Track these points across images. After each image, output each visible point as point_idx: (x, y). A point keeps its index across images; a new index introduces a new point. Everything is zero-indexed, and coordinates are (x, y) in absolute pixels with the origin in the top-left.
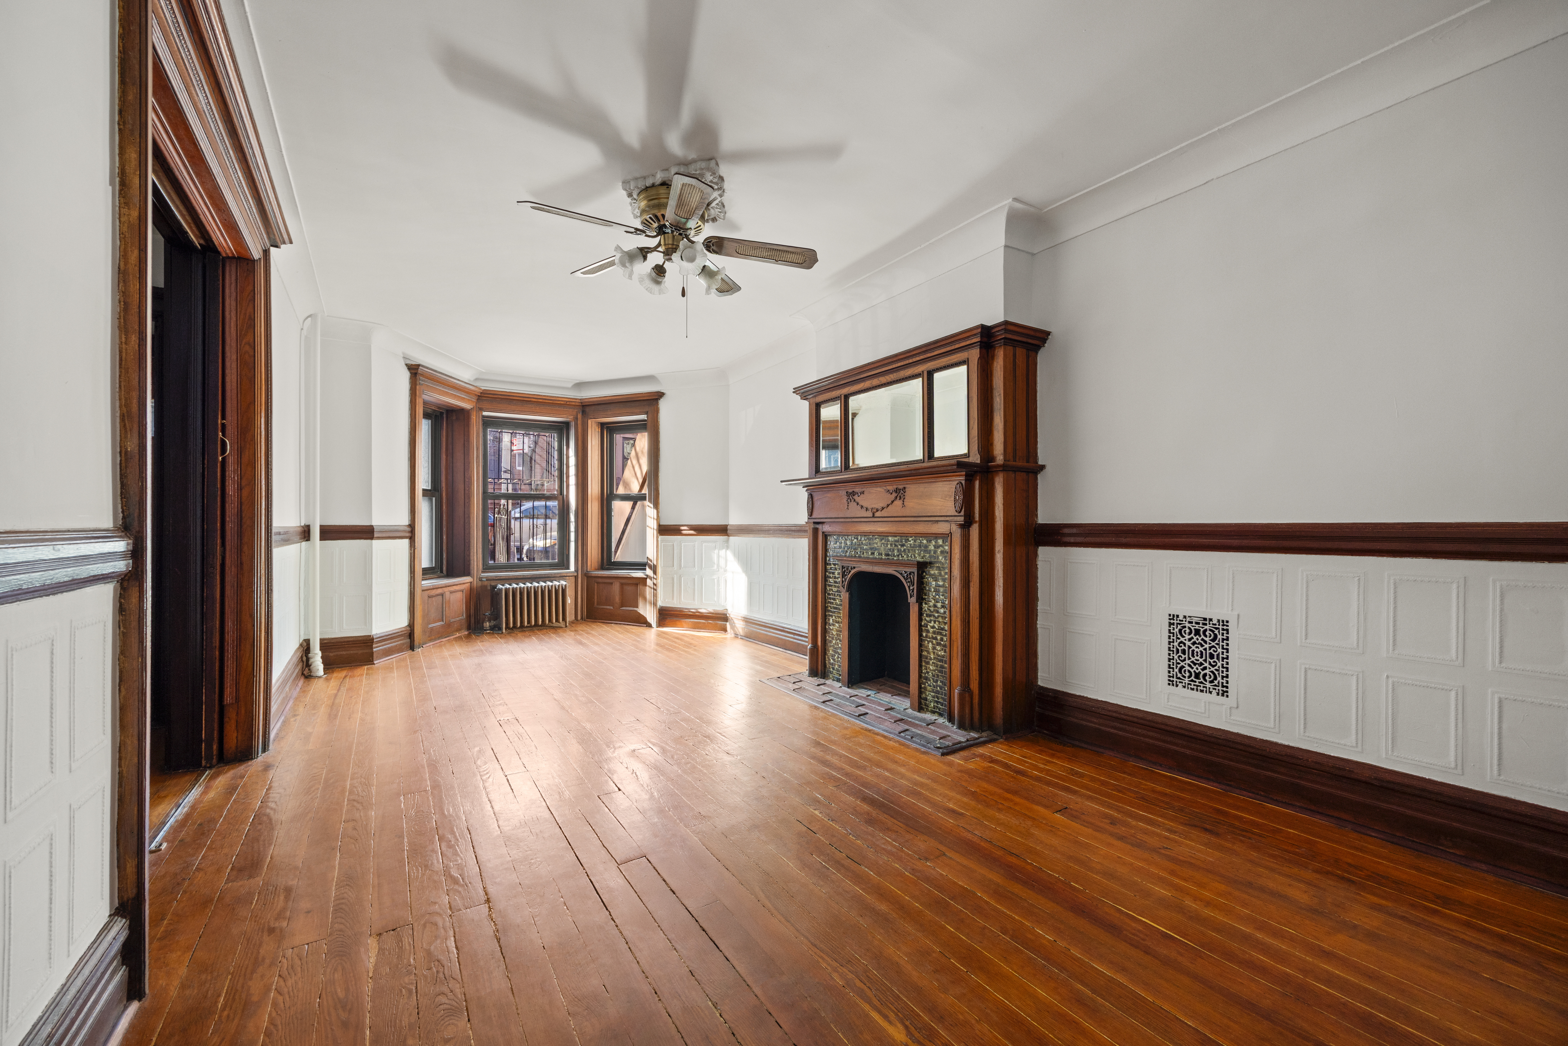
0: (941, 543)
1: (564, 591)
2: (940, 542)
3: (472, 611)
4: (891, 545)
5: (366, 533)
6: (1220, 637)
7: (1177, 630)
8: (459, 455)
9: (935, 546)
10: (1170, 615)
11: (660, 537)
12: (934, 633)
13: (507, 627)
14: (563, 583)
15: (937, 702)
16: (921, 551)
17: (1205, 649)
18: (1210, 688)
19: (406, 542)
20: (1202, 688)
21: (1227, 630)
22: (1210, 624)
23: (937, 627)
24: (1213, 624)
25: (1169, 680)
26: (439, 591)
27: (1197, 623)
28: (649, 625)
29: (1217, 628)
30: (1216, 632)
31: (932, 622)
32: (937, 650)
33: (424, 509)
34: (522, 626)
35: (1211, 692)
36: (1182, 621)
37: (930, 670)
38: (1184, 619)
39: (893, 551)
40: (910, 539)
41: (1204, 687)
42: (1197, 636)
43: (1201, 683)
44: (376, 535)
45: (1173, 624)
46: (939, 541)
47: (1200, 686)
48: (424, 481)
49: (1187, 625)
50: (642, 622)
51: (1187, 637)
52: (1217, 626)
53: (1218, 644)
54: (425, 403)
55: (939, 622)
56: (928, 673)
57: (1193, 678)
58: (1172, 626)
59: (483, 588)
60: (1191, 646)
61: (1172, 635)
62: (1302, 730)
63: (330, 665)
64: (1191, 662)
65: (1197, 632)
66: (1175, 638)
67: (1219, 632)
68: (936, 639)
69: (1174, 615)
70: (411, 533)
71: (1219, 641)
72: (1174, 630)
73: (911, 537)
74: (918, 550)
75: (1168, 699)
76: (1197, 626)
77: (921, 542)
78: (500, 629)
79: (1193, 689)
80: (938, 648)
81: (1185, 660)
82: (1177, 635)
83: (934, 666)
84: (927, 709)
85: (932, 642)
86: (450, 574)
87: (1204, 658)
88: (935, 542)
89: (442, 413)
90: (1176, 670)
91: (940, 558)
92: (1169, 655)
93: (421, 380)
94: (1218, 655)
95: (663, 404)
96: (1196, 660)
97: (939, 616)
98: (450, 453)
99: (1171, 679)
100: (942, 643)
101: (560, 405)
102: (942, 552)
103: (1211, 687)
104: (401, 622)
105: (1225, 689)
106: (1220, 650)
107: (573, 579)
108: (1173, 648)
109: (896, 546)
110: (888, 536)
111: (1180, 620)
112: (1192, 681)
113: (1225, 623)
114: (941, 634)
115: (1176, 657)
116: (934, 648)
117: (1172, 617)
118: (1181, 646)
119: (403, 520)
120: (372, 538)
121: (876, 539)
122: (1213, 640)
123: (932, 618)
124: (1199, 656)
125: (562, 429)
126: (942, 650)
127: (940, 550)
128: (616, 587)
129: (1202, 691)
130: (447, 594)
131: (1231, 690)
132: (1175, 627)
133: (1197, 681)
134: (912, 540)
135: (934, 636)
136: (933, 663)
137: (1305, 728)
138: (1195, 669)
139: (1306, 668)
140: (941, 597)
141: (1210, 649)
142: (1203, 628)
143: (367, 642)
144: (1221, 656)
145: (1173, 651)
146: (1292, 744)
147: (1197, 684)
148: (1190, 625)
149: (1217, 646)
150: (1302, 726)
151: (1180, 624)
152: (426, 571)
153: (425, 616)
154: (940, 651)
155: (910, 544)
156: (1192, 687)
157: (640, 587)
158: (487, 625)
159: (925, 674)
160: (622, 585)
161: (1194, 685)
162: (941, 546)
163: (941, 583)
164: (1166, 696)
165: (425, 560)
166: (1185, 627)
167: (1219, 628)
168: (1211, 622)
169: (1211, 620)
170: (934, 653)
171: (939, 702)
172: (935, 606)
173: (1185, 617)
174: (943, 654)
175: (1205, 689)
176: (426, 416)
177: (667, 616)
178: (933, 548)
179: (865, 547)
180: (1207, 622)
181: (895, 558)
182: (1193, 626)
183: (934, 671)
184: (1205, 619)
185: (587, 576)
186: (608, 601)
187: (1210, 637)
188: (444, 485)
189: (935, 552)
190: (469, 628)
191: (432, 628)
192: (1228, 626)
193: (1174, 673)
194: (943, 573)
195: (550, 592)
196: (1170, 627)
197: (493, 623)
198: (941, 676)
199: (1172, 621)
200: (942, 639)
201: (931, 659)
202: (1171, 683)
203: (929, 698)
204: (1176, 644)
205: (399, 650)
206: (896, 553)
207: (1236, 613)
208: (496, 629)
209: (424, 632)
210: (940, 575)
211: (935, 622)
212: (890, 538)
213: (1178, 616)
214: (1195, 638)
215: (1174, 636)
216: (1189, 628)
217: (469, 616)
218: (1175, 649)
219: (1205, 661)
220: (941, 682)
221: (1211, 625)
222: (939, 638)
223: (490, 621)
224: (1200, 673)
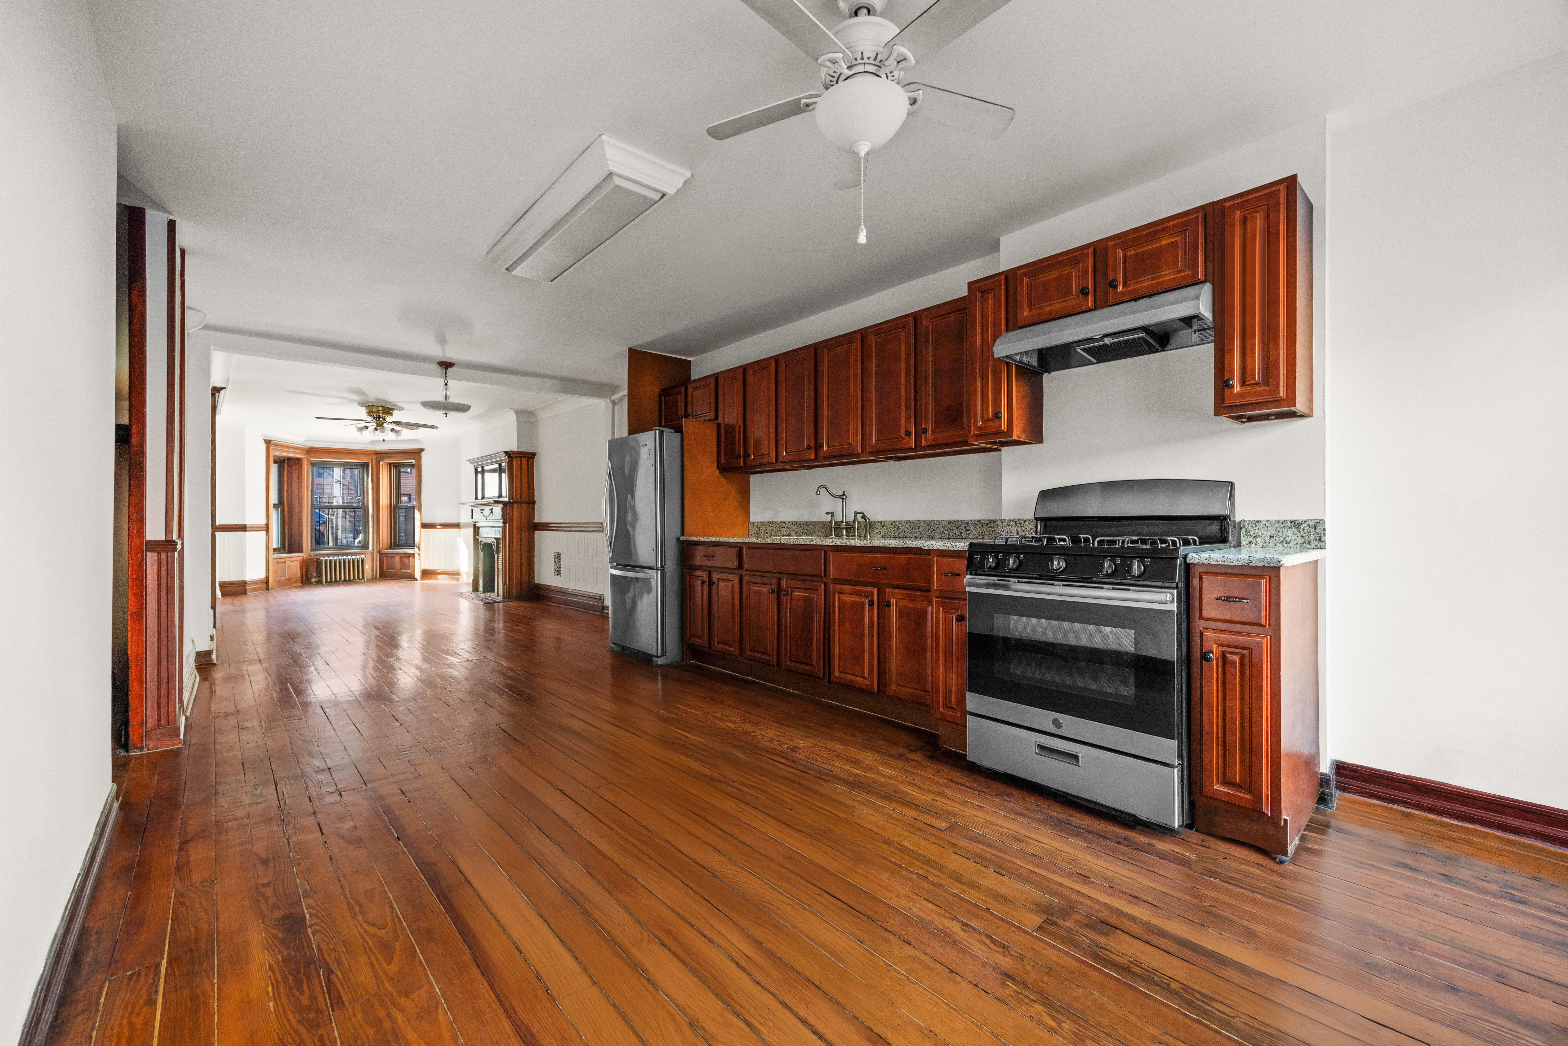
1: (363, 561)
3: (304, 573)
5: (243, 528)
8: (295, 485)
11: (423, 530)
13: (326, 582)
14: (363, 556)
19: (264, 533)
26: (283, 560)
28: (416, 580)
33: (274, 515)
34: (336, 581)
44: (248, 529)
48: (274, 499)
50: (412, 577)
54: (275, 457)
59: (312, 559)
63: (224, 595)
70: (267, 528)
78: (322, 582)
86: (290, 551)
89: (284, 460)
93: (271, 447)
95: (423, 454)
98: (290, 483)
101: (361, 454)
104: (262, 575)
107: (371, 555)
119: (263, 522)
120: (245, 531)
125: (364, 466)
128: (397, 558)
130: (288, 562)
143: (243, 584)
152: (275, 550)
153: (275, 573)
157: (411, 559)
158: (313, 580)
160: (401, 557)
165: (275, 544)
176: (275, 462)
177: (426, 574)
185: (381, 554)
186: (393, 567)
188: (286, 501)
190: (302, 582)
191: (279, 580)
195: (353, 562)
197: (317, 579)
205: (260, 589)
208: (319, 583)
209: (274, 582)
217: (302, 575)
223: (315, 578)
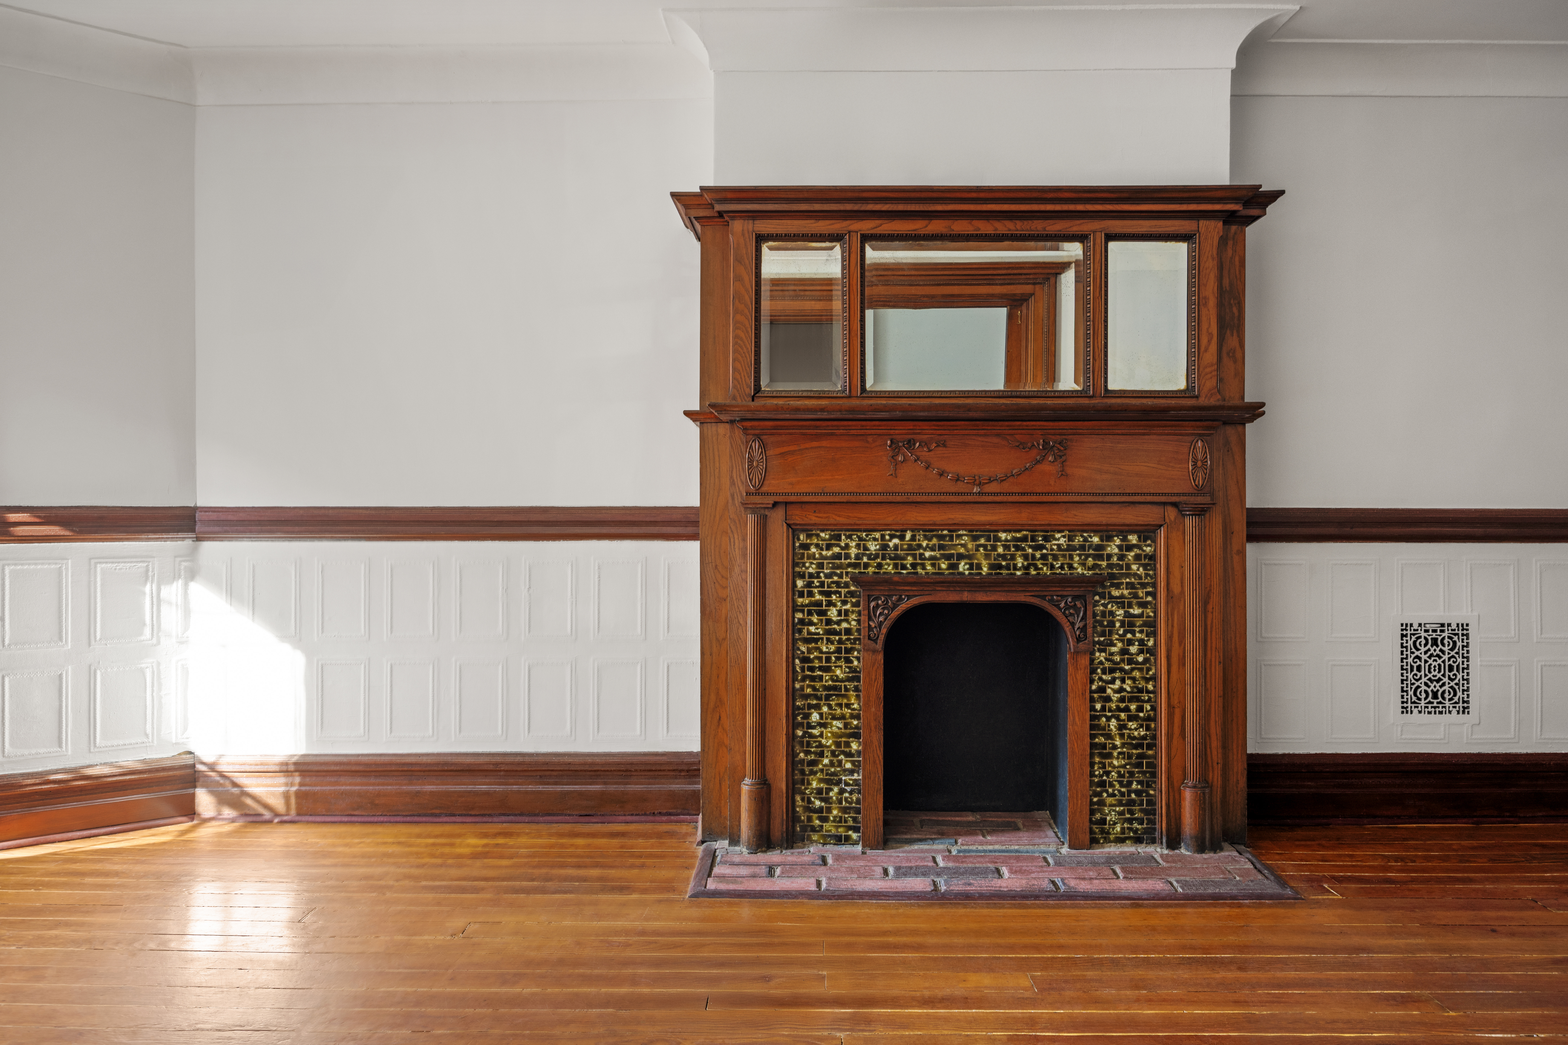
0: (1134, 542)
2: (1133, 539)
4: (1006, 547)
6: (1459, 644)
7: (1411, 643)
9: (1120, 547)
10: (1402, 625)
12: (1122, 700)
15: (1130, 821)
16: (1087, 556)
17: (1444, 662)
18: (1449, 707)
20: (1440, 709)
21: (1467, 635)
22: (1448, 630)
23: (1128, 689)
24: (1452, 630)
25: (1403, 707)
27: (1434, 631)
29: (1455, 634)
30: (1456, 638)
31: (1118, 682)
32: (1130, 729)
35: (1450, 712)
36: (1417, 630)
37: (1114, 767)
38: (1420, 628)
39: (1013, 557)
40: (1058, 535)
41: (1443, 707)
42: (1435, 647)
43: (1440, 703)
45: (1406, 636)
46: (1130, 537)
47: (1438, 707)
49: (1423, 634)
51: (1423, 649)
52: (1456, 632)
53: (1457, 653)
55: (1134, 679)
56: (1108, 773)
57: (1430, 699)
58: (1404, 638)
60: (1428, 659)
61: (1405, 649)
62: (1539, 733)
64: (1428, 680)
65: (1435, 642)
66: (1409, 653)
67: (1458, 638)
68: (1127, 709)
69: (1407, 625)
71: (1459, 649)
72: (1407, 643)
73: (1059, 532)
74: (1080, 555)
75: (1402, 731)
76: (1434, 634)
77: (1085, 540)
79: (1429, 713)
80: (1132, 725)
81: (1420, 678)
82: (1411, 649)
83: (1124, 758)
84: (1105, 838)
85: (1118, 718)
87: (1442, 672)
88: (1121, 540)
90: (1411, 693)
91: (1134, 567)
92: (1402, 675)
94: (1458, 666)
96: (1434, 676)
97: (1133, 669)
99: (1405, 705)
100: (1141, 715)
102: (1137, 557)
103: (1451, 706)
105: (1465, 705)
106: (1460, 660)
108: (1407, 665)
109: (1018, 548)
110: (998, 531)
111: (1414, 630)
112: (1430, 702)
113: (1464, 627)
114: (1138, 699)
115: (1410, 676)
116: (1122, 727)
117: (1405, 627)
118: (1416, 662)
121: (961, 536)
122: (1452, 649)
123: (1117, 675)
124: (1437, 671)
126: (1142, 726)
127: (1132, 554)
129: (1440, 713)
131: (1472, 705)
132: (1409, 638)
133: (1435, 701)
134: (1064, 537)
135: (1122, 705)
136: (1119, 753)
137: (1541, 731)
138: (1432, 687)
139: (1542, 666)
140: (1138, 635)
141: (1449, 660)
142: (1440, 635)
144: (1461, 666)
145: (1406, 669)
146: (1530, 751)
147: (1435, 704)
148: (1426, 635)
149: (1457, 656)
150: (1539, 729)
151: (1414, 634)
154: (1136, 729)
155: (1059, 546)
156: (1430, 710)
159: (1102, 776)
161: (1432, 707)
162: (1135, 546)
163: (1136, 611)
164: (1399, 729)
166: (1420, 637)
167: (1458, 634)
168: (1450, 628)
169: (1449, 625)
170: (1122, 736)
171: (1136, 819)
172: (1124, 652)
173: (1420, 625)
174: (1142, 733)
175: (1444, 709)
178: (1116, 551)
179: (927, 554)
180: (1446, 628)
181: (1018, 573)
182: (1429, 635)
183: (1124, 766)
184: (1443, 625)
187: (1449, 645)
189: (1121, 557)
192: (1467, 630)
193: (1409, 697)
194: (1141, 593)
196: (1402, 640)
198: (1138, 772)
199: (1405, 632)
200: (1140, 709)
201: (1115, 747)
202: (1405, 710)
203: (1111, 817)
204: (1410, 660)
206: (1020, 562)
207: (1476, 614)
210: (1136, 596)
211: (1123, 681)
212: (1003, 536)
213: (1411, 625)
214: (1432, 650)
215: (1407, 651)
216: (1426, 638)
218: (1409, 667)
219: (1444, 675)
220: (1139, 782)
221: (1450, 632)
222: (1133, 707)
224: (1438, 691)
